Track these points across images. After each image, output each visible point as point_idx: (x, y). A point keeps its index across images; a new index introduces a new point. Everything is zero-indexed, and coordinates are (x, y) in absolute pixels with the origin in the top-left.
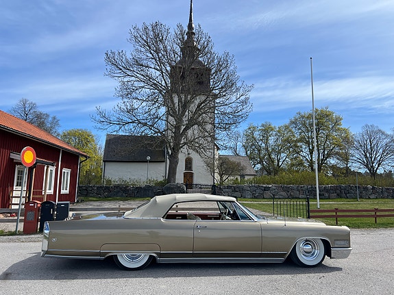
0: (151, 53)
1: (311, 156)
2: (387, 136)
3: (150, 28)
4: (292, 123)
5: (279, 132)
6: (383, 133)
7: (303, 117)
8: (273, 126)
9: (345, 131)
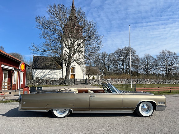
0: (57, 18)
1: (123, 67)
2: (154, 59)
3: (57, 6)
4: (116, 52)
5: (109, 56)
6: (152, 57)
7: (120, 50)
8: (107, 53)
9: (137, 56)
